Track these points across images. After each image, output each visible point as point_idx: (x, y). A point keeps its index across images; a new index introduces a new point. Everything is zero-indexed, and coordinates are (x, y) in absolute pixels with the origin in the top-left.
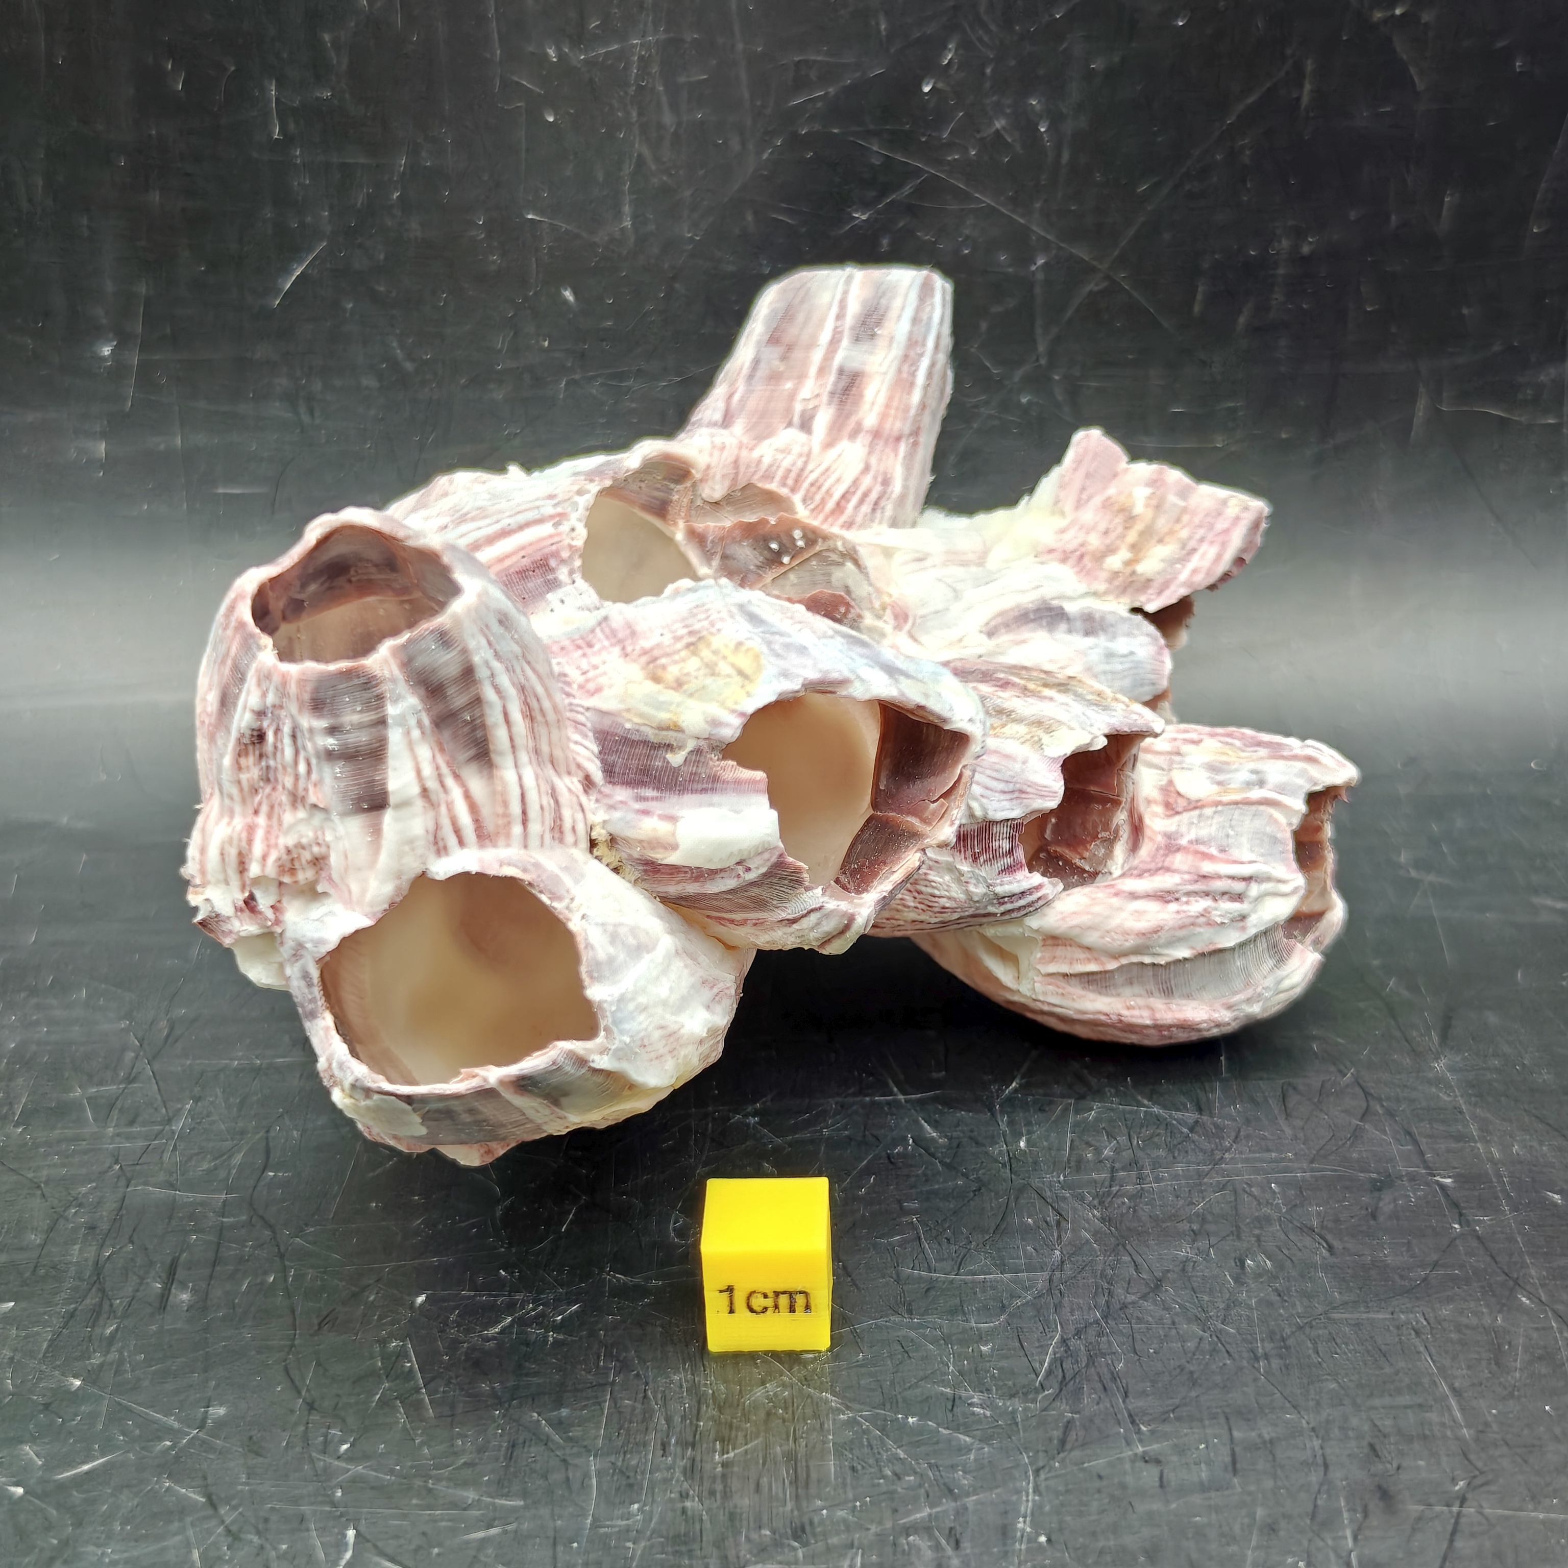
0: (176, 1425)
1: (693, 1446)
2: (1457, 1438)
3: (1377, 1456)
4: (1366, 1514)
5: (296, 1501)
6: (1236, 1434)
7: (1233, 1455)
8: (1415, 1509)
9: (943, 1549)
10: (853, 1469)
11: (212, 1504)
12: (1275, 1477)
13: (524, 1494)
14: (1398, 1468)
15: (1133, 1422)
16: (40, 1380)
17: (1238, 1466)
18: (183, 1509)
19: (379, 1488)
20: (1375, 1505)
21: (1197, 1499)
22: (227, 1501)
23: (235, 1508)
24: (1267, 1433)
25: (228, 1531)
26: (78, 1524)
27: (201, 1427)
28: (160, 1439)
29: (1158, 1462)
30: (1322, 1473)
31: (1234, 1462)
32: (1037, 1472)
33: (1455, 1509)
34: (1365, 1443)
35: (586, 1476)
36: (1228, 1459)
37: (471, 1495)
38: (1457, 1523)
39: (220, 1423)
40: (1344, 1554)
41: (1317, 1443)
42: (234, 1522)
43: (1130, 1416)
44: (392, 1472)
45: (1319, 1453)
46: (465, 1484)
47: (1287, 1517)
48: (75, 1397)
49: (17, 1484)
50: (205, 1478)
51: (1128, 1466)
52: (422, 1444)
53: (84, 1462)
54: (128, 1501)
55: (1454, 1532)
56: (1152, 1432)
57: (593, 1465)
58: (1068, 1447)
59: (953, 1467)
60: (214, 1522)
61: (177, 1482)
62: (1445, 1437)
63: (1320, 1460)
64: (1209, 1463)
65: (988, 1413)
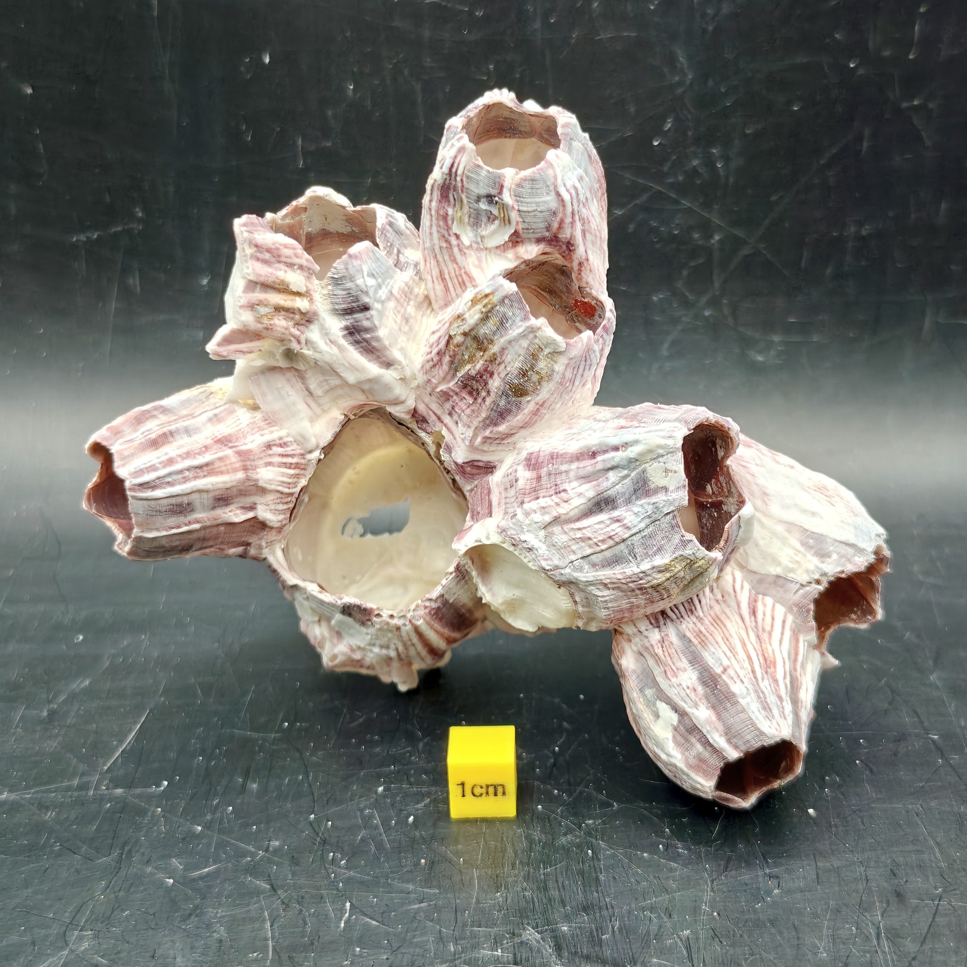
0: (253, 850)
1: (528, 865)
2: (938, 867)
3: (895, 875)
4: (888, 905)
5: (318, 888)
6: (819, 864)
7: (817, 874)
8: (914, 901)
9: (662, 918)
10: (614, 878)
11: (274, 889)
12: (840, 885)
13: (439, 887)
14: (906, 881)
15: (764, 857)
16: (179, 827)
17: (820, 880)
18: (258, 892)
19: (362, 883)
20: (893, 899)
21: (798, 895)
22: (282, 887)
23: (286, 891)
24: (836, 863)
25: (283, 903)
26: (204, 898)
27: (267, 850)
28: (245, 856)
29: (777, 877)
30: (865, 885)
31: (818, 877)
32: (712, 881)
33: (936, 902)
34: (888, 869)
35: (472, 878)
36: (815, 877)
37: (411, 887)
38: (937, 910)
39: (277, 851)
40: (876, 923)
41: (862, 869)
42: (285, 898)
43: (762, 854)
44: (369, 875)
45: (864, 874)
46: (408, 882)
47: (846, 905)
48: (199, 836)
49: (169, 878)
50: (269, 876)
51: (761, 879)
52: (384, 862)
53: (205, 868)
54: (229, 887)
55: (935, 914)
56: (774, 862)
57: (475, 873)
58: (729, 869)
59: (668, 878)
60: (276, 897)
61: (255, 878)
62: (932, 867)
63: (864, 878)
64: (804, 878)
65: (686, 852)
